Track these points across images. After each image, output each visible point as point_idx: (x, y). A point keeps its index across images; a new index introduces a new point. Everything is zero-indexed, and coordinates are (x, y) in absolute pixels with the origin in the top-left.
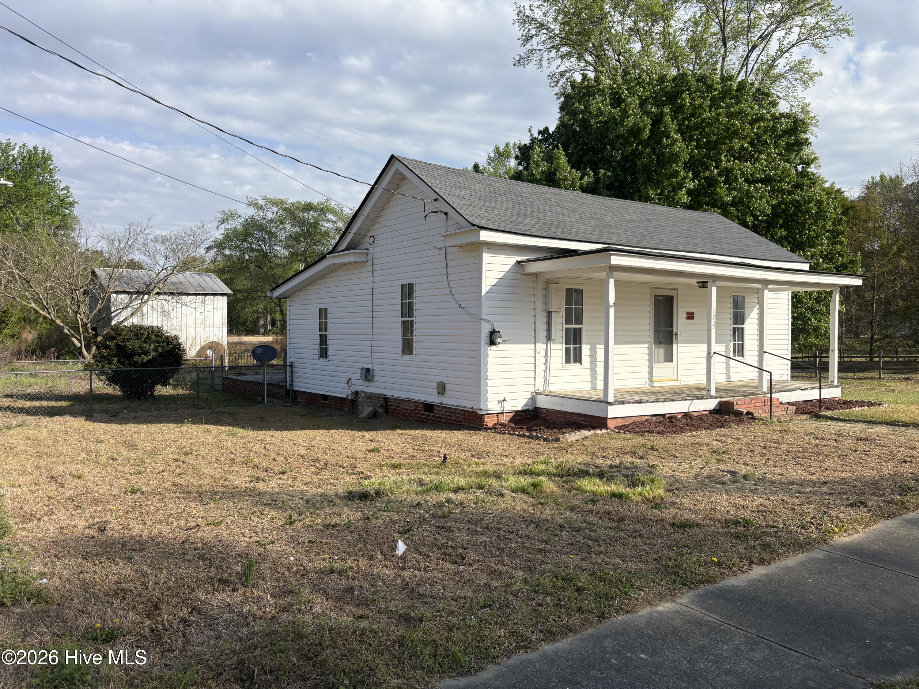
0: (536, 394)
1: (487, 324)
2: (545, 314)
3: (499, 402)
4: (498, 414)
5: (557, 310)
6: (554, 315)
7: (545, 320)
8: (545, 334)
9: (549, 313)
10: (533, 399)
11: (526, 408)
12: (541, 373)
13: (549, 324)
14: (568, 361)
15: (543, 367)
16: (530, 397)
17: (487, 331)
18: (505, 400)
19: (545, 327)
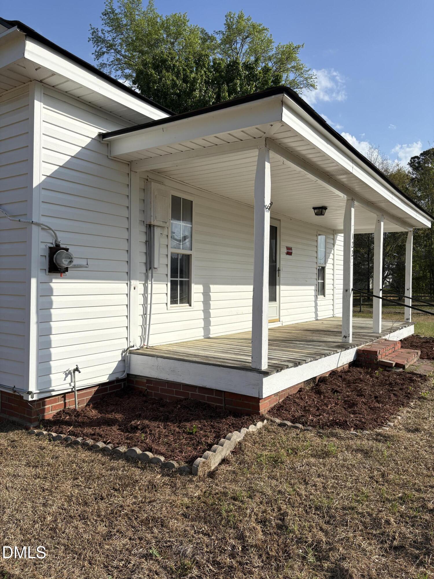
0: (131, 353)
1: (43, 233)
2: (144, 229)
3: (68, 373)
4: (65, 394)
5: (161, 224)
6: (157, 232)
7: (143, 238)
8: (143, 259)
9: (150, 227)
10: (125, 362)
11: (114, 378)
12: (137, 319)
13: (149, 244)
14: (174, 301)
15: (140, 310)
16: (120, 358)
17: (43, 246)
18: (77, 369)
19: (143, 249)
